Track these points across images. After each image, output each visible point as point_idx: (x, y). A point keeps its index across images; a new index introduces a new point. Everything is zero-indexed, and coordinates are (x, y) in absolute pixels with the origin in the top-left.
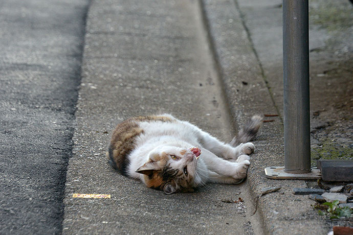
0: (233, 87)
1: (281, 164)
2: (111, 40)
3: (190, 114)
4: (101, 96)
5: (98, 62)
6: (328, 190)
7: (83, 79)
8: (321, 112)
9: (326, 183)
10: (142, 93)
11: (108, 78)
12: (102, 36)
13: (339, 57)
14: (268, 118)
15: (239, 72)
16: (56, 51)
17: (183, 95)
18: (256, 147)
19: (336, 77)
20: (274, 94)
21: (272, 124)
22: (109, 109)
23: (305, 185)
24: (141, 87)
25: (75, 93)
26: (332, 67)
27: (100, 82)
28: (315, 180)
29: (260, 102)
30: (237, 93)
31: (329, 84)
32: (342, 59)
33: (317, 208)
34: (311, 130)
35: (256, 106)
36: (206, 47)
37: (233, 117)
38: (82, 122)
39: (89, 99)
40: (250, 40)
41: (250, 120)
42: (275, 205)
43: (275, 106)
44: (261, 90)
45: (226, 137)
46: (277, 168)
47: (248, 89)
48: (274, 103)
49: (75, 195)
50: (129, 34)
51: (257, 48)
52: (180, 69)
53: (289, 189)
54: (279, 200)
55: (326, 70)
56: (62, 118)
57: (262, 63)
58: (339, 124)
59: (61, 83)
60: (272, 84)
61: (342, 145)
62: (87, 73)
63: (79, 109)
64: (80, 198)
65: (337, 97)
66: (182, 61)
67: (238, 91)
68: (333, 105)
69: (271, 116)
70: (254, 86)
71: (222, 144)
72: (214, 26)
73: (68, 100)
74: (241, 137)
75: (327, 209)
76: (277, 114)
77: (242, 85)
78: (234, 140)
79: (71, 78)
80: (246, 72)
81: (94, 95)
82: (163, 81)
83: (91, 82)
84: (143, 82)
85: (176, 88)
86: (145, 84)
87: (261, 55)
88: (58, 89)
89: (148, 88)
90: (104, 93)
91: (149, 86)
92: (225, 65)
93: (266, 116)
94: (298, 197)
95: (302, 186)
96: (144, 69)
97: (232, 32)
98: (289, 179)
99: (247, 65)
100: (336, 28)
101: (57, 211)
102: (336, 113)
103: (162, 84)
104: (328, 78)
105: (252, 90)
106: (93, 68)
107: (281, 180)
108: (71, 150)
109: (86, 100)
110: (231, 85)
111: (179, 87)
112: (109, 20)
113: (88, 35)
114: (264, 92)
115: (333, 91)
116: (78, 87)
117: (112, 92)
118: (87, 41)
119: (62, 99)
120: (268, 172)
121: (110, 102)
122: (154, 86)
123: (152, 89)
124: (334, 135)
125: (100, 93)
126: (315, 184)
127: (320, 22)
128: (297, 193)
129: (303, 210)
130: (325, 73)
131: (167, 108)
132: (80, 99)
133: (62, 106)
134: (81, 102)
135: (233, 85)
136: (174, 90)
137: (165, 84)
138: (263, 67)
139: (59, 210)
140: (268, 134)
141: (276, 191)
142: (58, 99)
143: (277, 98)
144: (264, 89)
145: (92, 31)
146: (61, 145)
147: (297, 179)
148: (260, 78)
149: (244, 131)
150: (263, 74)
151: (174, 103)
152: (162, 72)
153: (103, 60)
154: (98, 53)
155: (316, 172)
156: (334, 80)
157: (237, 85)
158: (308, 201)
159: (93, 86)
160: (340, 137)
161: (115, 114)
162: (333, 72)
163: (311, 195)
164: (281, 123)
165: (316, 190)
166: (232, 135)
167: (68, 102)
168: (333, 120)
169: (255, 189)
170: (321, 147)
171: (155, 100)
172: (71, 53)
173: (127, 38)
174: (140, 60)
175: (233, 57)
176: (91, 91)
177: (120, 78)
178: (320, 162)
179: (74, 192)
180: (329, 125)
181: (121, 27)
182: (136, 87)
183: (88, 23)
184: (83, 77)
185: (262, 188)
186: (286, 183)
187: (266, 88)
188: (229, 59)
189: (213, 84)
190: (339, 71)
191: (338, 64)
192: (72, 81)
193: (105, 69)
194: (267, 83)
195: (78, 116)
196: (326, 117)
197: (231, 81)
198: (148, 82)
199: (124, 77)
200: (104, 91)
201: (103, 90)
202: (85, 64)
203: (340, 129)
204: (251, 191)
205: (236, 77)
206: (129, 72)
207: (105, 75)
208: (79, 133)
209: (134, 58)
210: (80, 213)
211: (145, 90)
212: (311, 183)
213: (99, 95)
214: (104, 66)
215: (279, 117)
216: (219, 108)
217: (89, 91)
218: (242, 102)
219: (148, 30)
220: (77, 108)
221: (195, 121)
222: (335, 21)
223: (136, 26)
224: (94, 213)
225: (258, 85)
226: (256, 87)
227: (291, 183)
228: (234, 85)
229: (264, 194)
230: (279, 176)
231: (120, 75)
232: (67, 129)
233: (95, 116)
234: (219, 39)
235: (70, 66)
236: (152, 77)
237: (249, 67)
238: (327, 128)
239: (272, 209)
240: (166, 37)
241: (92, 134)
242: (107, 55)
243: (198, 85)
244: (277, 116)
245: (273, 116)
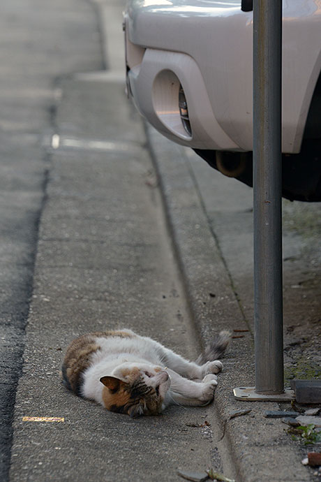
0: (199, 299)
1: (251, 385)
2: (66, 248)
3: (152, 329)
4: (55, 309)
5: (51, 272)
6: (302, 413)
7: (35, 290)
8: (296, 327)
9: (300, 405)
10: (100, 306)
11: (63, 290)
12: (55, 243)
13: (316, 267)
14: (238, 334)
15: (206, 283)
16: (5, 259)
17: (145, 308)
18: (225, 366)
19: (312, 288)
20: (245, 307)
21: (241, 340)
22: (63, 323)
23: (277, 408)
24: (98, 299)
25: (26, 306)
26: (307, 277)
27: (54, 293)
28: (288, 402)
29: (229, 316)
30: (204, 306)
31: (305, 296)
32: (318, 269)
33: (290, 432)
34: (285, 347)
35: (224, 320)
36: (170, 255)
37: (199, 332)
38: (34, 339)
39: (41, 313)
40: (219, 248)
41: (218, 336)
42: (245, 429)
43: (245, 321)
44: (231, 302)
45: (191, 354)
46: (247, 388)
47: (216, 301)
48: (244, 317)
49: (26, 419)
50: (86, 241)
51: (225, 257)
52: (142, 280)
53: (260, 412)
54: (248, 423)
55: (302, 280)
56: (12, 334)
57: (232, 273)
58: (315, 340)
59: (11, 295)
60: (242, 296)
61: (318, 363)
62: (39, 284)
63: (30, 323)
64: (31, 422)
65: (313, 310)
66: (144, 271)
67: (205, 303)
68: (309, 320)
69: (240, 331)
70: (222, 298)
71: (186, 362)
72: (179, 232)
73: (18, 314)
74: (208, 354)
75: (301, 434)
76: (248, 329)
77: (209, 298)
78: (200, 358)
79: (22, 289)
80: (214, 283)
81: (46, 308)
82: (123, 293)
83: (43, 294)
84: (101, 294)
85: (137, 301)
86: (103, 296)
87: (230, 264)
88: (7, 301)
89: (106, 300)
90: (58, 306)
91: (108, 298)
92: (191, 276)
93: (235, 331)
94: (270, 420)
95: (275, 409)
96: (102, 279)
97: (199, 239)
98: (260, 401)
99: (215, 275)
100: (312, 235)
101: (5, 436)
102: (312, 328)
103: (122, 296)
104: (303, 290)
105: (220, 302)
106: (46, 278)
107: (251, 401)
108: (21, 368)
109: (38, 313)
110: (197, 298)
111: (140, 299)
112: (64, 225)
113: (40, 242)
114: (233, 305)
115: (309, 303)
116: (29, 300)
117: (67, 305)
118: (39, 249)
119: (12, 312)
120: (237, 393)
121: (64, 316)
122: (113, 298)
123: (110, 301)
124: (310, 353)
125: (53, 306)
126: (289, 406)
127: (295, 228)
128: (268, 416)
129: (275, 435)
130: (300, 284)
131: (127, 322)
132: (31, 312)
133: (12, 321)
134: (32, 316)
135: (199, 298)
136: (135, 302)
137: (125, 296)
138: (233, 277)
139: (8, 435)
140: (238, 351)
141: (245, 414)
142: (7, 313)
143: (247, 311)
144: (233, 302)
145: (45, 237)
146: (11, 363)
147: (269, 401)
148: (228, 289)
149: (212, 348)
150: (232, 285)
151: (135, 317)
152: (121, 283)
153: (57, 269)
154: (52, 262)
155: (289, 393)
156: (311, 292)
157: (204, 298)
158: (281, 425)
159: (46, 298)
160: (316, 354)
161: (70, 329)
162: (309, 283)
163: (284, 419)
164: (252, 339)
165: (289, 413)
166: (198, 352)
167: (18, 316)
168: (309, 336)
169: (223, 412)
170: (295, 365)
171: (114, 313)
172: (22, 262)
173: (84, 246)
174: (98, 269)
175: (199, 267)
176: (44, 304)
177: (75, 289)
178: (294, 382)
179: (24, 415)
180: (305, 342)
181: (76, 233)
182: (93, 299)
183: (41, 229)
184: (35, 288)
185: (230, 410)
186: (257, 405)
187: (236, 301)
188: (196, 269)
189: (178, 296)
190: (315, 282)
191: (315, 274)
192: (23, 292)
193: (59, 280)
194: (236, 295)
195: (29, 331)
196: (301, 332)
197: (198, 293)
198: (106, 294)
199: (80, 289)
200: (58, 304)
201: (56, 303)
202: (38, 274)
203: (316, 345)
204: (218, 414)
205: (202, 289)
206: (85, 282)
207: (59, 286)
208: (30, 350)
209: (91, 268)
210: (31, 438)
211: (102, 302)
212: (284, 405)
213: (52, 308)
214: (58, 276)
215: (249, 332)
216: (184, 323)
217: (42, 304)
218: (209, 315)
219: (107, 236)
220: (28, 323)
221: (157, 337)
222: (311, 227)
223: (94, 232)
224: (46, 438)
225: (227, 297)
226: (224, 299)
227: (262, 405)
228: (201, 298)
229: (232, 418)
230: (249, 397)
231: (75, 286)
232: (17, 345)
233: (47, 331)
234: (184, 247)
235: (21, 275)
236: (110, 288)
237: (217, 278)
238: (302, 345)
239: (242, 433)
240: (127, 244)
241: (44, 351)
242: (61, 264)
243: (161, 297)
244: (247, 331)
245: (243, 331)
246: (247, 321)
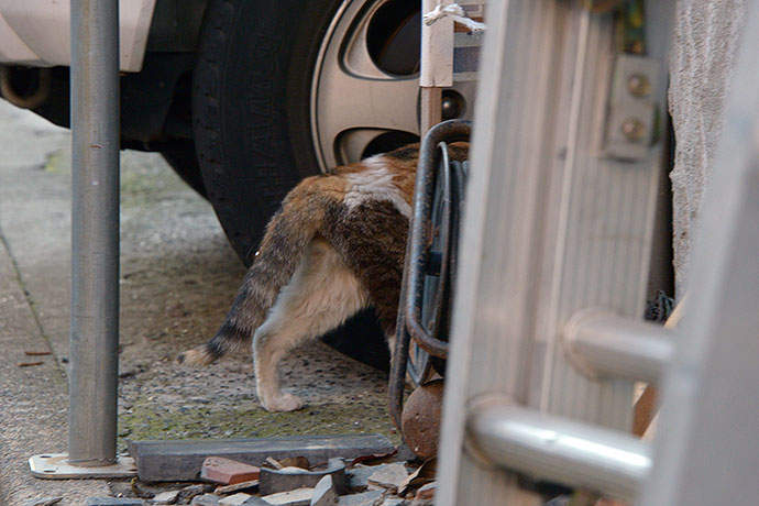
1: (60, 449)
6: (150, 499)
9: (146, 485)
13: (148, 251)
14: (33, 359)
19: (144, 285)
20: (42, 314)
21: (39, 368)
23: (107, 491)
26: (138, 267)
28: (126, 478)
29: (16, 329)
31: (135, 297)
32: (152, 255)
35: (9, 336)
43: (44, 337)
44: (19, 306)
46: (54, 456)
48: (42, 331)
51: (8, 235)
53: (76, 499)
55: (128, 272)
57: (17, 260)
58: (158, 368)
60: (36, 296)
61: (167, 407)
65: (150, 319)
68: (145, 335)
69: (37, 354)
76: (48, 351)
87: (14, 246)
93: (29, 354)
95: (102, 493)
98: (76, 478)
100: (136, 204)
102: (151, 348)
104: (133, 287)
105: (2, 306)
107: (62, 480)
114: (22, 311)
115: (142, 308)
120: (37, 464)
124: (152, 389)
126: (126, 486)
138: (19, 266)
140: (33, 388)
141: (52, 505)
143: (46, 321)
144: (23, 306)
147: (92, 478)
148: (14, 286)
150: (19, 278)
155: (126, 464)
156: (143, 290)
160: (162, 392)
162: (140, 275)
164: (56, 368)
165: (128, 501)
168: (148, 361)
169: (11, 499)
170: (130, 411)
178: (136, 446)
180: (142, 371)
185: (25, 497)
186: (71, 486)
187: (27, 304)
190: (150, 275)
191: (147, 262)
194: (27, 294)
196: (134, 355)
203: (162, 377)
212: (117, 485)
215: (51, 357)
222: (134, 193)
225: (12, 297)
226: (8, 301)
227: (80, 486)
230: (57, 472)
238: (138, 376)
244: (48, 354)
245: (41, 354)
246: (46, 337)
